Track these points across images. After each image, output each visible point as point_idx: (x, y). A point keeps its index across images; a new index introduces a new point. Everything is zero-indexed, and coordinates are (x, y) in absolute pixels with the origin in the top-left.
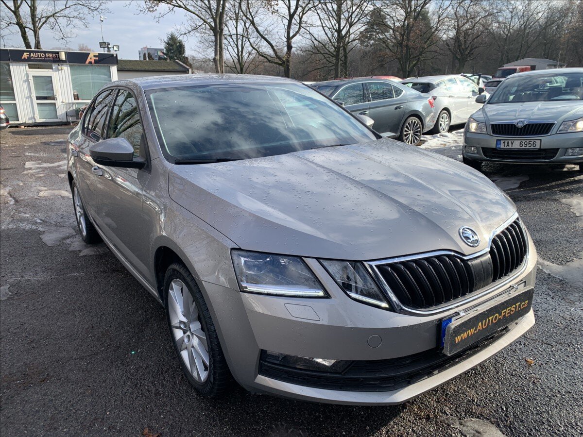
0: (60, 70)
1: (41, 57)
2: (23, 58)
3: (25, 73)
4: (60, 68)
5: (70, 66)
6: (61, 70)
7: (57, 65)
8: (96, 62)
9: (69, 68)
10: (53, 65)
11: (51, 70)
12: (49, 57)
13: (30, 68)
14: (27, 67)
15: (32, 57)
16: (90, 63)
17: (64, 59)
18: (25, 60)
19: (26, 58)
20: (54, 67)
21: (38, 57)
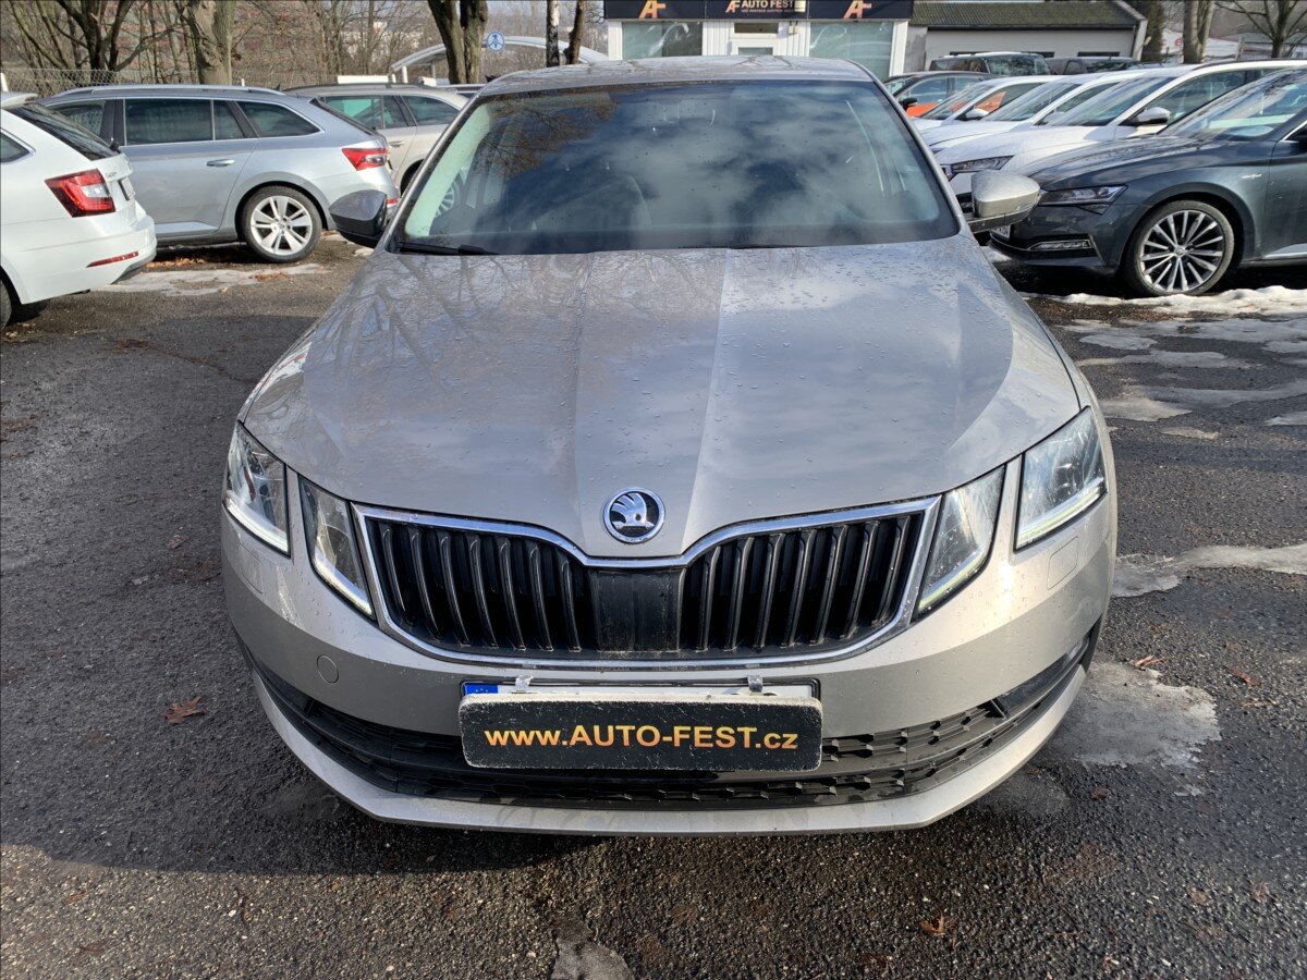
0: (790, 34)
1: (760, 8)
2: (727, 11)
3: (727, 42)
4: (791, 30)
5: (812, 25)
6: (794, 33)
7: (786, 24)
8: (866, 14)
9: (809, 29)
10: (780, 24)
11: (774, 35)
12: (774, 6)
13: (736, 31)
14: (733, 29)
15: (745, 8)
16: (854, 16)
17: (803, 10)
18: (731, 16)
19: (734, 11)
20: (780, 29)
21: (755, 8)
